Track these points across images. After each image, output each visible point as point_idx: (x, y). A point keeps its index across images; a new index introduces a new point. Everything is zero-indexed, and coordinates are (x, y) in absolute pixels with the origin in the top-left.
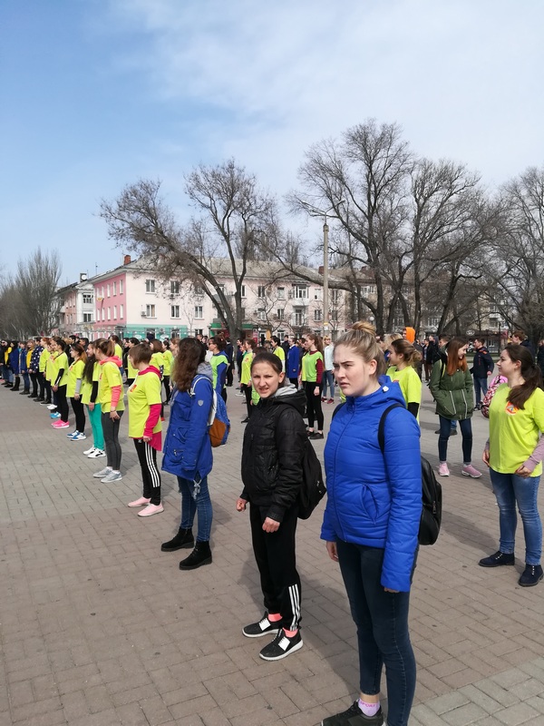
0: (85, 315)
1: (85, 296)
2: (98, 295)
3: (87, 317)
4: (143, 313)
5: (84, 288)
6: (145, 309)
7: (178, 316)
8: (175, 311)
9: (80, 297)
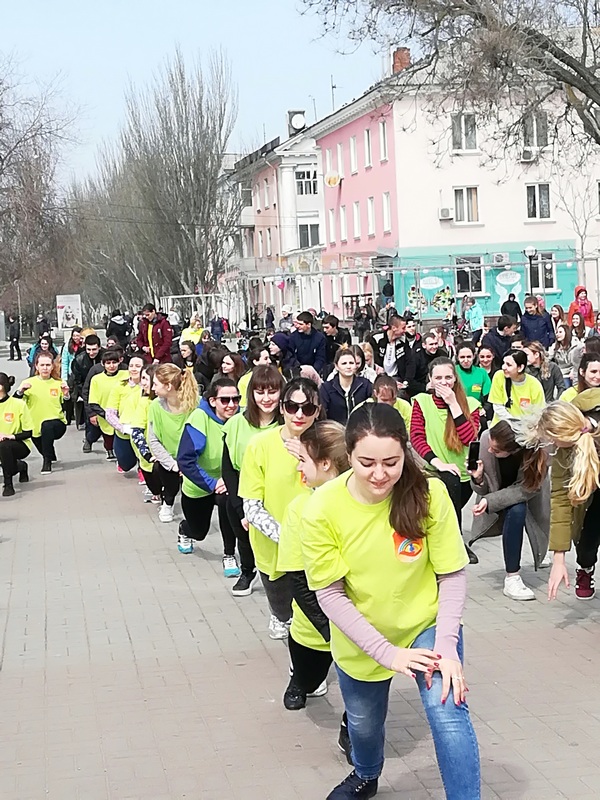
0: (303, 228)
1: (299, 175)
2: (328, 168)
3: (308, 235)
4: (445, 211)
5: (296, 152)
6: (450, 201)
7: (545, 214)
8: (537, 200)
9: (288, 179)
